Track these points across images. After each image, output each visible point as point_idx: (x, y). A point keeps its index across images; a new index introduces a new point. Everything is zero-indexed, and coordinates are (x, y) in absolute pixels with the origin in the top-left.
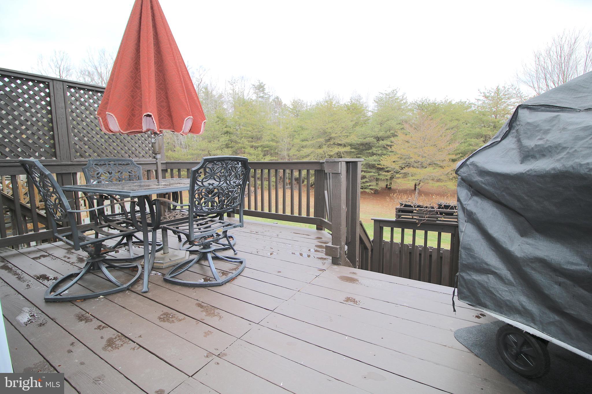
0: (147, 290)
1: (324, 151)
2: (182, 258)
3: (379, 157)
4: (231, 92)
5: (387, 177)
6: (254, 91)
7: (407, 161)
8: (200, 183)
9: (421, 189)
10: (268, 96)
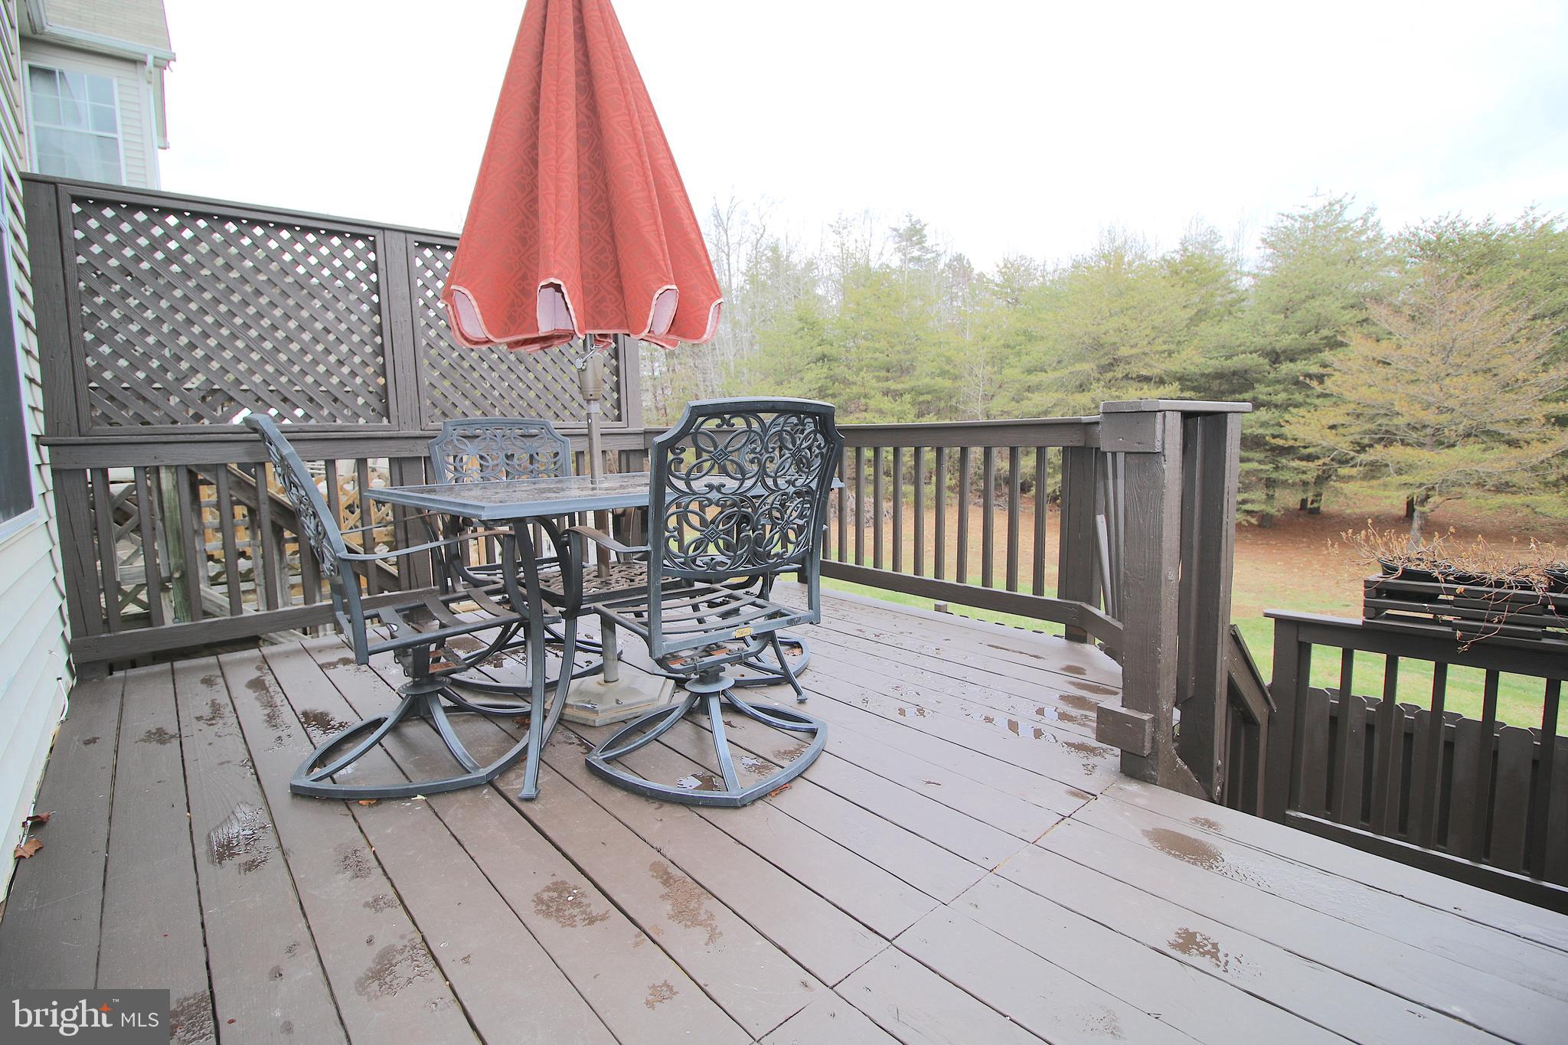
0: (532, 793)
1: (1093, 400)
2: (649, 701)
3: (1277, 413)
4: (837, 252)
5: (1304, 477)
6: (896, 246)
7: (1380, 425)
8: (681, 485)
9: (1431, 516)
10: (933, 255)
